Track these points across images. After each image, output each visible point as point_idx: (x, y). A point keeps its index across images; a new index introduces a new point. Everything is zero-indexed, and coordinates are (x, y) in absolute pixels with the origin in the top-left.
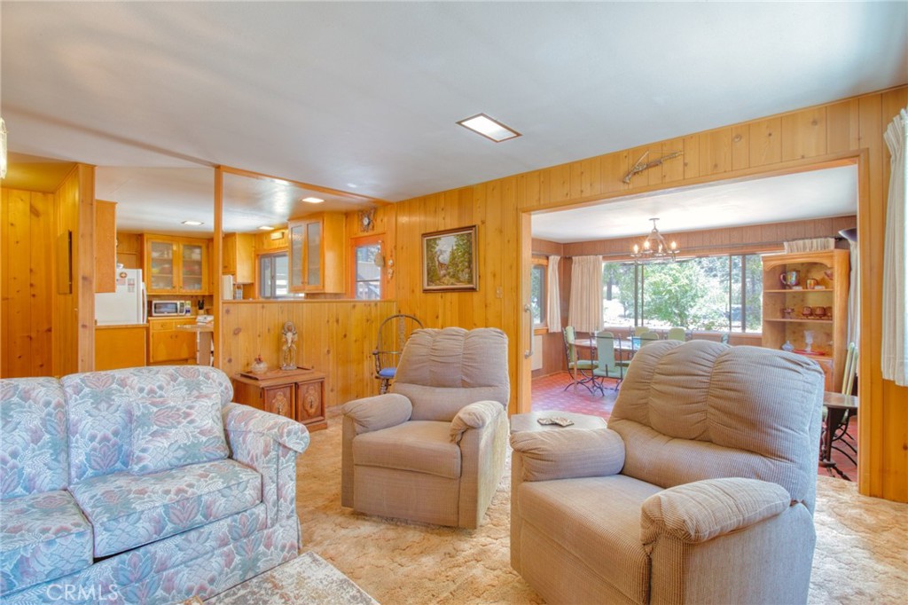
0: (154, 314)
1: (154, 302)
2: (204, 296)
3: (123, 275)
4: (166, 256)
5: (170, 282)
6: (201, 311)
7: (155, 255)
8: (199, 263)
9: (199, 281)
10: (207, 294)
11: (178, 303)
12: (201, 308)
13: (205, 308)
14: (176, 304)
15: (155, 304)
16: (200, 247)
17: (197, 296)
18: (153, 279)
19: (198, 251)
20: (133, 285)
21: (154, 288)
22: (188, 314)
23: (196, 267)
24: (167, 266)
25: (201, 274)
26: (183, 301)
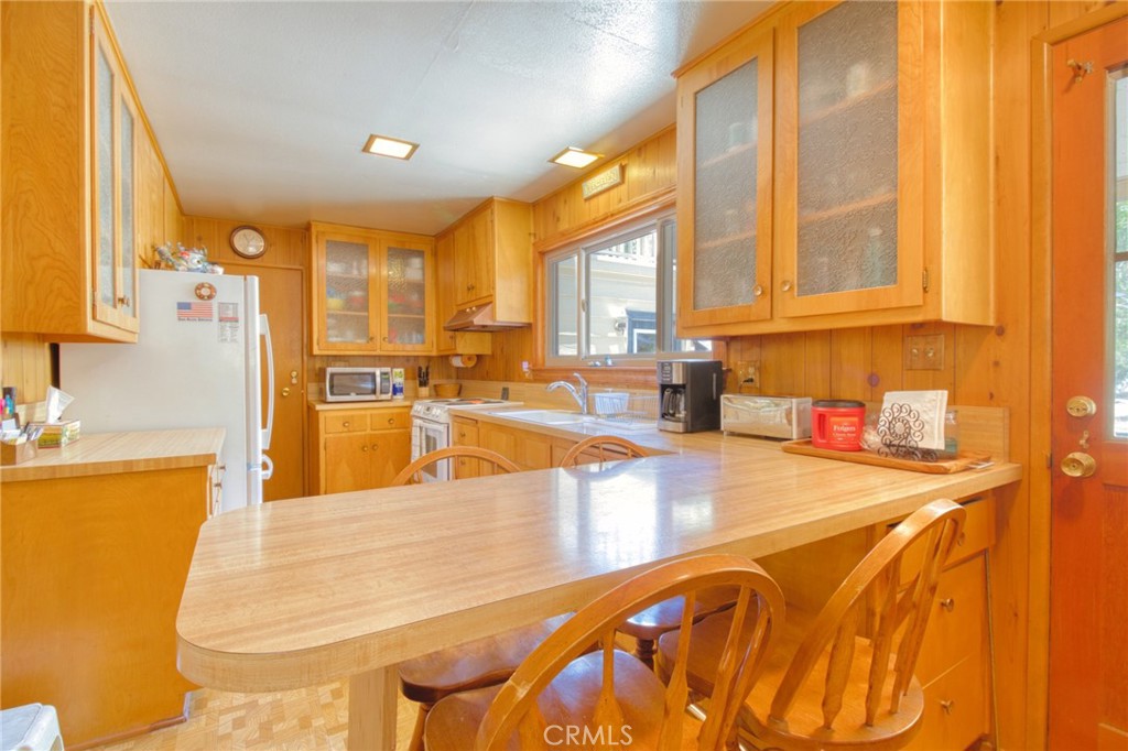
0: (330, 398)
1: (330, 370)
2: (429, 358)
3: (205, 292)
4: (355, 272)
5: (363, 328)
6: (424, 391)
7: (334, 268)
8: (419, 288)
9: (420, 326)
10: (434, 353)
11: (378, 372)
12: (423, 384)
13: (432, 382)
14: (374, 375)
15: (332, 375)
16: (420, 254)
17: (417, 357)
18: (331, 321)
19: (416, 262)
20: (236, 320)
21: (334, 340)
22: (399, 397)
23: (415, 297)
24: (357, 293)
25: (422, 311)
26: (388, 369)
